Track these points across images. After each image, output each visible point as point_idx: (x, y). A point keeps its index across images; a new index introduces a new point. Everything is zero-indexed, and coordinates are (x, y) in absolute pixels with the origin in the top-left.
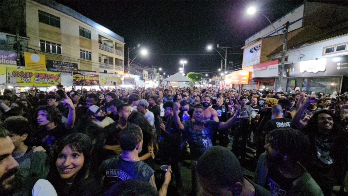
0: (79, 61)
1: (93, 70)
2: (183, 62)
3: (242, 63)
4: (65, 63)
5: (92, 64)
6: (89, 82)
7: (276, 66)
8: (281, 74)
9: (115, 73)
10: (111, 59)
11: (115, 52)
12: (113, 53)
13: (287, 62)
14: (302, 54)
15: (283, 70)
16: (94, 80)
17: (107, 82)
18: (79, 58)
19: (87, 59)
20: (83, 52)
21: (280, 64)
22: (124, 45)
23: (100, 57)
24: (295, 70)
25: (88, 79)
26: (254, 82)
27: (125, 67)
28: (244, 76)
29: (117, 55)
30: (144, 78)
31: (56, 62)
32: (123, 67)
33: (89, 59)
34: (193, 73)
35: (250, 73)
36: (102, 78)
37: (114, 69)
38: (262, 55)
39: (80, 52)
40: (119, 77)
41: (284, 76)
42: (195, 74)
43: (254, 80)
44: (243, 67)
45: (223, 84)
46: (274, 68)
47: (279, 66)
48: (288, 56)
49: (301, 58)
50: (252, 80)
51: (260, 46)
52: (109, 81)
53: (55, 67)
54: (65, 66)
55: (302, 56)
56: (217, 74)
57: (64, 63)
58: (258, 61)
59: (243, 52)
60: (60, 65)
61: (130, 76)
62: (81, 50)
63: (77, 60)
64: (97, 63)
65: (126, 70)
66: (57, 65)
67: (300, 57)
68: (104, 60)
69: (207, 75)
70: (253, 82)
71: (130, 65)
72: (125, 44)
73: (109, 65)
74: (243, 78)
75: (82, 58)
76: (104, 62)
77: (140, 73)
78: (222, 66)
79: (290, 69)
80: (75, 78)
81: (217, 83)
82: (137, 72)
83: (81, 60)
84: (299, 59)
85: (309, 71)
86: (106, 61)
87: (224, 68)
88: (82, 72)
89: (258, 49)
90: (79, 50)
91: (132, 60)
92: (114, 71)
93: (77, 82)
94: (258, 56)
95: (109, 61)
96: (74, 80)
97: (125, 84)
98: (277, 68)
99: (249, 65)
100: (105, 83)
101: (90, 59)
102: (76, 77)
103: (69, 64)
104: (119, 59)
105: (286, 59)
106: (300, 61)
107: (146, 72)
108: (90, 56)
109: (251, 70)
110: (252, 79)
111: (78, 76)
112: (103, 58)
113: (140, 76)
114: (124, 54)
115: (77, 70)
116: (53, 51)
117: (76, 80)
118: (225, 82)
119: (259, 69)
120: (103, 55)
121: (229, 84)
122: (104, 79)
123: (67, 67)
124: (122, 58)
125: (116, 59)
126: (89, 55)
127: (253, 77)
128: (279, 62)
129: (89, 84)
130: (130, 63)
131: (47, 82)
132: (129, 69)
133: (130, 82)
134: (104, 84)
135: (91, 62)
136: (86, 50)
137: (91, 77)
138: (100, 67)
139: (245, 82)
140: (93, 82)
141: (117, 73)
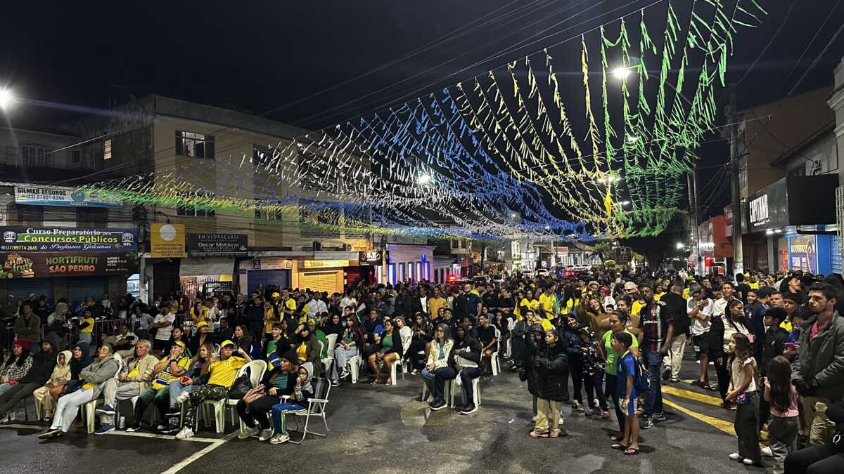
0: (253, 227)
1: (285, 244)
4: (222, 237)
5: (283, 229)
9: (344, 245)
18: (253, 221)
31: (204, 237)
33: (275, 218)
37: (342, 237)
53: (202, 247)
54: (223, 242)
57: (219, 237)
60: (212, 243)
63: (248, 226)
64: (294, 227)
66: (206, 243)
83: (255, 224)
88: (258, 252)
92: (341, 241)
101: (279, 218)
115: (245, 249)
123: (225, 245)
138: (304, 234)
141: (349, 245)
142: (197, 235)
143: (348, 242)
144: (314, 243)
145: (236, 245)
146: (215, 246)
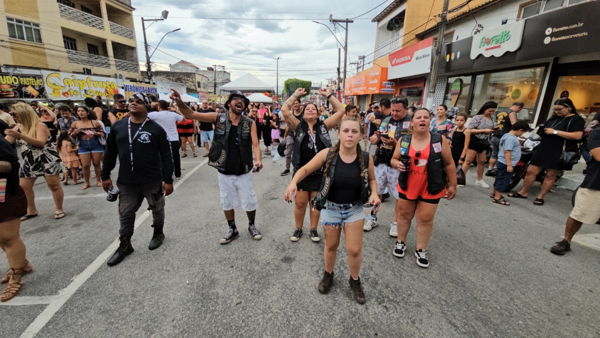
5: (47, 51)
6: (10, 90)
7: (428, 50)
11: (107, 27)
12: (103, 29)
14: (479, 25)
16: (26, 86)
17: (71, 91)
19: (30, 39)
21: (435, 46)
23: (74, 38)
24: (461, 55)
25: (6, 83)
26: (390, 89)
28: (373, 78)
29: (114, 35)
33: (35, 40)
35: (384, 70)
36: (52, 82)
37: (113, 67)
43: (391, 84)
46: (424, 56)
47: (433, 51)
48: (453, 32)
49: (476, 34)
50: (388, 86)
52: (77, 89)
55: (479, 29)
58: (399, 46)
64: (59, 51)
67: (475, 31)
68: (86, 46)
70: (388, 89)
74: (372, 82)
76: (86, 50)
79: (453, 55)
86: (91, 47)
98: (427, 56)
100: (66, 94)
104: (124, 45)
108: (38, 31)
109: (386, 63)
110: (387, 82)
119: (398, 61)
120: (81, 35)
122: (61, 83)
126: (33, 31)
127: (389, 77)
129: (12, 95)
134: (61, 95)
135: (43, 48)
136: (23, 18)
138: (71, 60)
139: (375, 89)
140: (23, 89)
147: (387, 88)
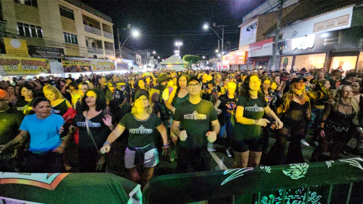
0: (65, 45)
1: (81, 56)
2: (179, 44)
3: (238, 43)
4: (50, 48)
5: (80, 48)
6: (80, 68)
7: (271, 44)
8: (274, 52)
9: (106, 58)
10: (99, 43)
11: (102, 34)
12: (101, 35)
13: (281, 40)
14: (295, 32)
15: (276, 48)
16: (85, 66)
17: (100, 68)
18: (64, 42)
19: (73, 43)
20: (67, 35)
21: (274, 43)
22: (112, 26)
23: (87, 40)
24: (287, 47)
25: (79, 65)
26: (250, 62)
27: (116, 51)
28: (240, 56)
29: (105, 38)
30: (137, 63)
31: (39, 48)
32: (114, 51)
33: (75, 43)
34: (189, 55)
35: (247, 53)
36: (93, 64)
37: (104, 54)
38: (258, 33)
39: (64, 35)
40: (111, 62)
41: (278, 54)
42: (192, 56)
43: (250, 59)
44: (239, 46)
45: (221, 66)
46: (268, 47)
47: (274, 45)
48: (282, 34)
49: (294, 36)
51: (257, 24)
52: (101, 66)
53: (39, 53)
54: (50, 51)
55: (296, 33)
56: (214, 55)
57: (48, 48)
58: (254, 40)
59: (240, 31)
60: (45, 51)
61: (122, 61)
62: (65, 33)
63: (63, 45)
64: (84, 48)
65: (118, 54)
66: (41, 51)
67: (293, 34)
68: (91, 44)
69: (204, 57)
71: (122, 49)
72: (113, 24)
73: (98, 50)
74: (240, 58)
75: (68, 42)
76: (92, 46)
77: (133, 57)
78: (219, 46)
79: (283, 47)
80: (65, 65)
81: (215, 64)
82: (130, 56)
83: (66, 44)
84: (293, 37)
85: (300, 48)
86: (93, 44)
87: (221, 48)
88: (70, 57)
89: (255, 27)
90: (63, 33)
91: (124, 43)
92: (104, 56)
93: (67, 68)
94: (254, 34)
95: (98, 44)
96: (64, 67)
97: (119, 69)
98: (271, 46)
99: (246, 44)
100: (98, 69)
101: (77, 43)
102: (66, 63)
103: (53, 49)
104: (108, 42)
105: (280, 37)
106: (293, 38)
107: (138, 57)
108: (76, 39)
109: (248, 49)
110: (248, 59)
111: (68, 62)
112: (91, 41)
113: (133, 61)
114: (113, 37)
115: (63, 56)
116: (33, 35)
117: (66, 66)
118: (222, 63)
119: (254, 48)
120: (90, 38)
121: (226, 66)
122: (96, 64)
123: (52, 53)
124: (112, 41)
125: (105, 42)
126: (74, 38)
127: (249, 56)
128: (273, 40)
129: (80, 71)
130: (121, 46)
131: (35, 69)
132: (121, 53)
133: (123, 68)
134: (96, 70)
135: (79, 47)
136: (70, 33)
137: (81, 62)
138: (89, 52)
139: (242, 62)
140: (84, 68)
141: (108, 58)
142: (35, 46)
143: (107, 56)
144: (94, 56)
145: (59, 53)
146: (46, 53)
147: (249, 61)
